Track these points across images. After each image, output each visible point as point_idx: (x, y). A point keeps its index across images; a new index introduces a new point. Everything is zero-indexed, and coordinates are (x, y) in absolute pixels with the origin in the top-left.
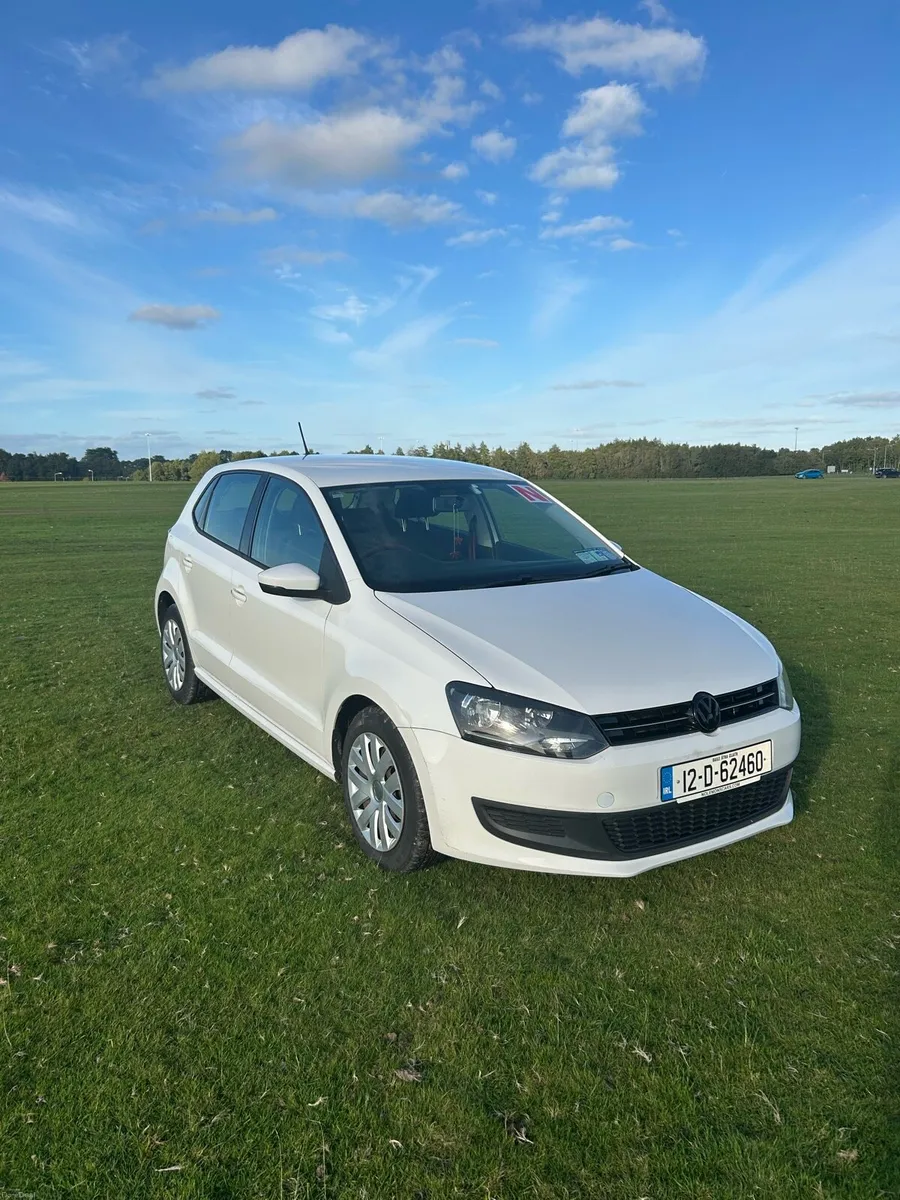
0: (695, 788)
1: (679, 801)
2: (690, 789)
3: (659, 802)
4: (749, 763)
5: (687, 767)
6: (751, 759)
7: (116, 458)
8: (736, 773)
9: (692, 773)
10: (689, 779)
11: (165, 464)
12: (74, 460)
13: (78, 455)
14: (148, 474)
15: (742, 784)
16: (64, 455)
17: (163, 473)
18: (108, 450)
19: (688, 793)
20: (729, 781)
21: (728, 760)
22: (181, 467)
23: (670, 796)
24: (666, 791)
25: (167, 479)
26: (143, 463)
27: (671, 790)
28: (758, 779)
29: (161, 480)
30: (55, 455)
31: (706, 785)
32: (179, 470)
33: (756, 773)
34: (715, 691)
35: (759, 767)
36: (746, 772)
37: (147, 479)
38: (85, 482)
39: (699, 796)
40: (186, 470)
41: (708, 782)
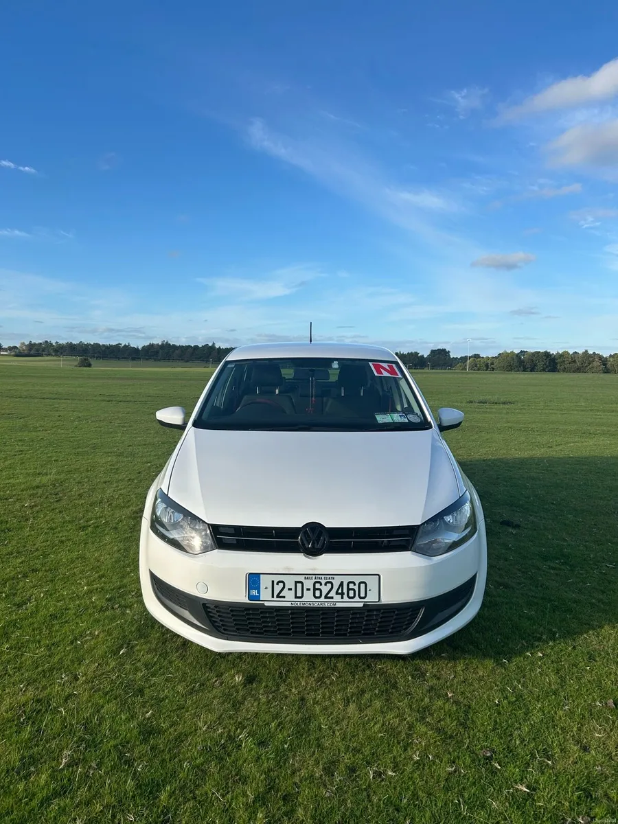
0: (284, 597)
1: (267, 604)
2: (278, 596)
3: (246, 600)
4: (349, 589)
5: (277, 579)
6: (351, 586)
7: (449, 356)
8: (332, 594)
9: (281, 585)
10: (277, 588)
11: (479, 359)
12: (422, 356)
13: (425, 353)
14: (466, 366)
15: (338, 605)
16: (417, 354)
17: (476, 366)
18: (444, 350)
19: (275, 599)
20: (322, 599)
21: (323, 582)
22: (489, 362)
23: (258, 598)
24: (254, 592)
25: (479, 370)
26: (464, 359)
27: (259, 592)
28: (361, 605)
29: (474, 370)
30: (412, 353)
31: (296, 597)
32: (487, 364)
33: (357, 599)
34: (329, 523)
35: (362, 594)
36: (345, 596)
37: (465, 369)
38: (426, 370)
39: (289, 604)
40: (492, 364)
41: (299, 594)
